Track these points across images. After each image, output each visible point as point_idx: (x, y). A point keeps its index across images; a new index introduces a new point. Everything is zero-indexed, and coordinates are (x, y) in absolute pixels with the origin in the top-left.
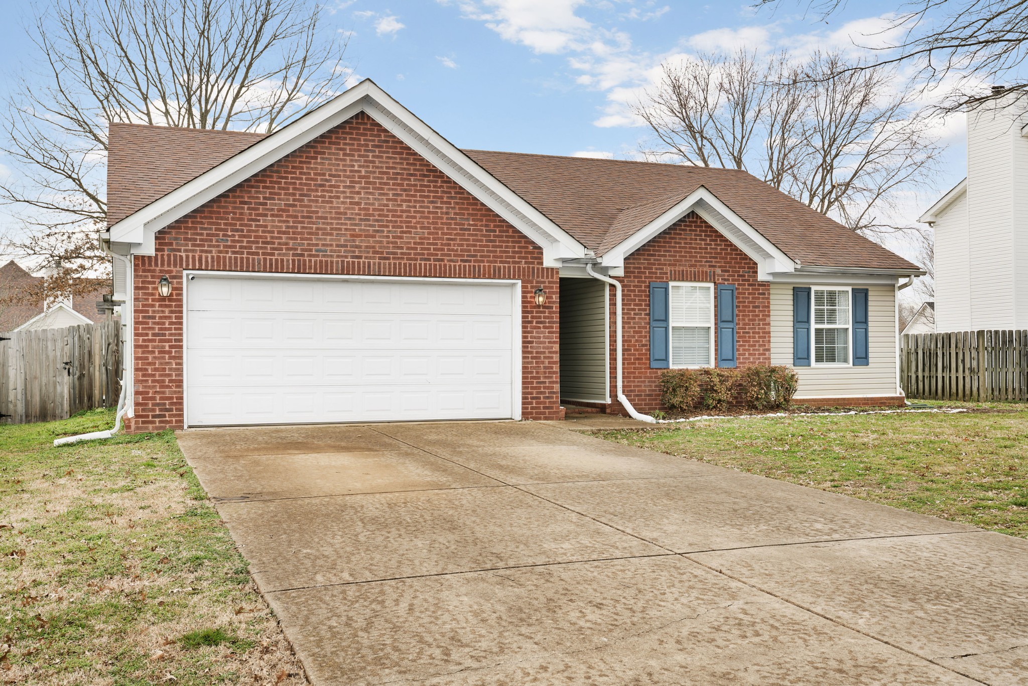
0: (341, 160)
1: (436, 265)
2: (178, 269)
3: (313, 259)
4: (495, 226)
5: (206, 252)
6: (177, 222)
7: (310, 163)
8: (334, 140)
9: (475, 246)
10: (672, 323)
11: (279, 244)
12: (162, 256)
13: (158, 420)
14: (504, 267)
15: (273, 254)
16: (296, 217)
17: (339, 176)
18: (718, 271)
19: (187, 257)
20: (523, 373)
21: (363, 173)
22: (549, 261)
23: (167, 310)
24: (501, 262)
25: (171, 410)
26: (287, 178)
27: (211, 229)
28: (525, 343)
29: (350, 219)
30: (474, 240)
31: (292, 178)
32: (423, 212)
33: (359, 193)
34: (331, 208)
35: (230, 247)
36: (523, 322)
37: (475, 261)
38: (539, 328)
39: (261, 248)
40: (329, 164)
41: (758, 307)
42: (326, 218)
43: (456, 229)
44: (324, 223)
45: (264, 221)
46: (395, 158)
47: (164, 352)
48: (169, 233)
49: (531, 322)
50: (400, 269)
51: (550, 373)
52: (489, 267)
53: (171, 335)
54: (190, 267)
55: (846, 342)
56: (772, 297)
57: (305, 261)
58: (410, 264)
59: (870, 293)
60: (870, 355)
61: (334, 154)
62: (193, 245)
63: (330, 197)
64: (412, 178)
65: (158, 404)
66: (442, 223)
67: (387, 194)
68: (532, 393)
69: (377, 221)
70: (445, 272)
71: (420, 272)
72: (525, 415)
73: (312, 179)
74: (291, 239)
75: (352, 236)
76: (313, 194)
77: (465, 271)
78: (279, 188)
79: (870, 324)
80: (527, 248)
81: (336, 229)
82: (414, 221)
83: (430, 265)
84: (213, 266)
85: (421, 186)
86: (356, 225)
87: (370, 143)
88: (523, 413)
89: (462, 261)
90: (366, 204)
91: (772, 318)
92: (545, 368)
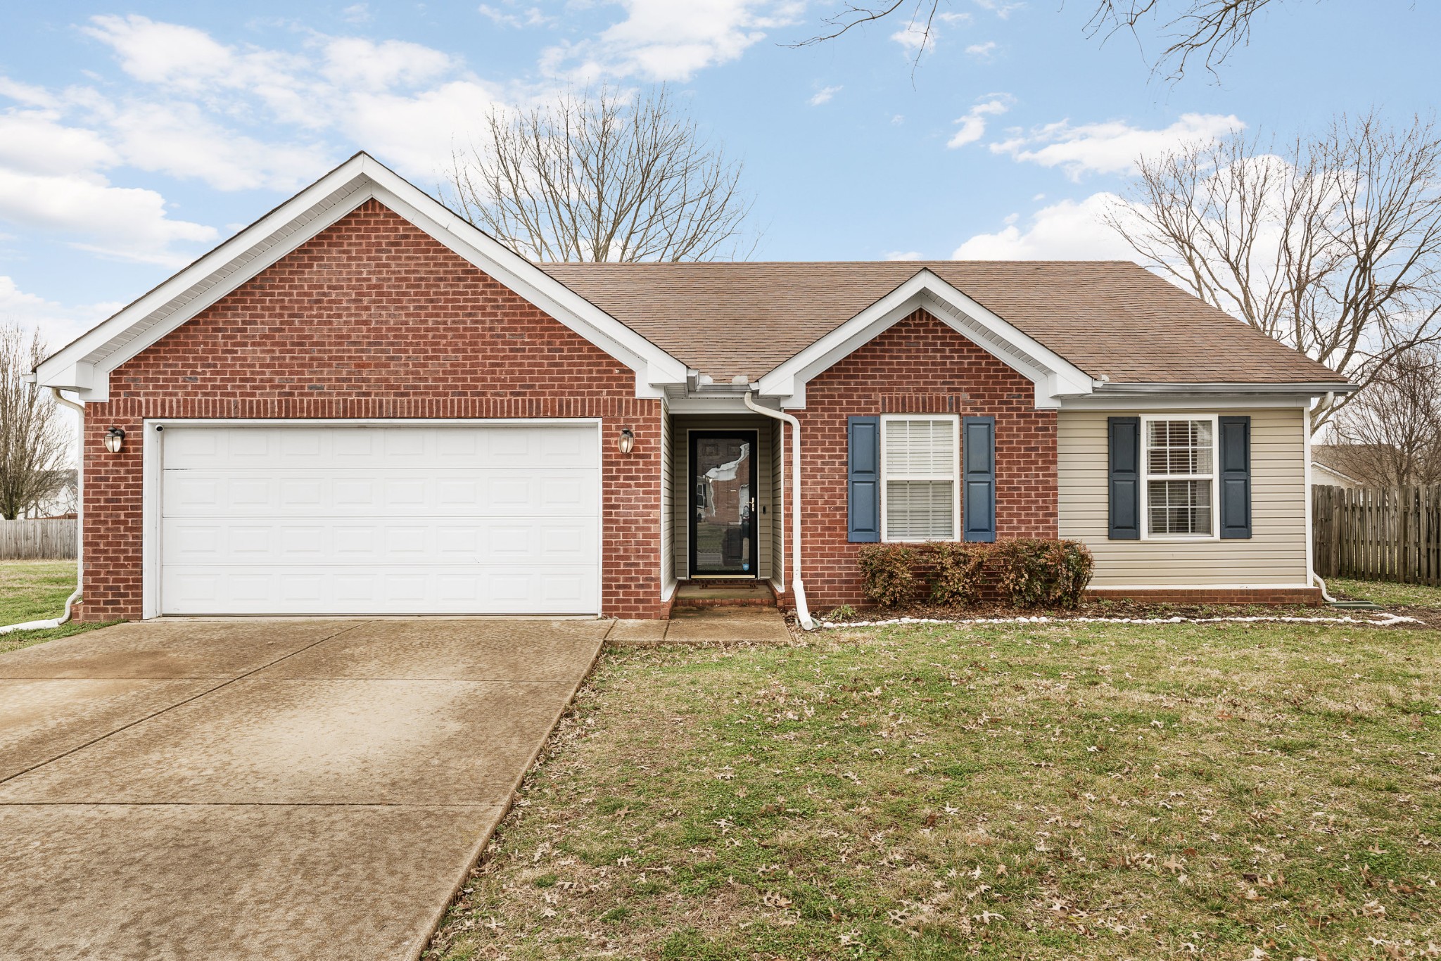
0: (344, 266)
1: (473, 402)
2: (136, 417)
3: (305, 399)
4: (562, 343)
5: (171, 394)
6: (136, 358)
7: (303, 272)
8: (335, 240)
9: (532, 372)
10: (885, 477)
11: (262, 381)
12: (118, 401)
13: (110, 607)
14: (576, 401)
15: (253, 395)
16: (284, 344)
17: (341, 287)
18: (965, 396)
19: (147, 402)
20: (605, 550)
21: (374, 282)
22: (643, 390)
23: (122, 469)
24: (571, 394)
25: (126, 595)
26: (272, 294)
27: (176, 365)
28: (608, 507)
29: (355, 343)
30: (530, 365)
31: (280, 294)
32: (457, 329)
33: (367, 308)
34: (330, 330)
35: (200, 387)
36: (605, 478)
37: (532, 393)
38: (629, 486)
39: (239, 387)
40: (328, 273)
41: (1036, 449)
42: (323, 344)
43: (504, 350)
44: (320, 351)
45: (243, 352)
46: (418, 258)
47: (119, 522)
48: (126, 373)
49: (616, 478)
50: (423, 408)
51: (645, 550)
52: (553, 401)
53: (127, 500)
54: (167, 415)
55: (1209, 502)
56: (1059, 433)
57: (294, 402)
58: (438, 402)
59: (1253, 424)
60: (1254, 522)
61: (335, 259)
62: (155, 387)
63: (329, 316)
64: (442, 284)
65: (111, 588)
66: (484, 343)
67: (407, 308)
68: (617, 580)
69: (392, 344)
70: (488, 411)
71: (452, 412)
72: (608, 611)
73: (305, 294)
74: (277, 373)
75: (358, 366)
76: (306, 313)
77: (516, 408)
78: (263, 309)
79: (1253, 472)
80: (611, 371)
81: (337, 358)
82: (444, 341)
83: (466, 401)
84: (178, 412)
85: (454, 293)
86: (362, 351)
87: (384, 241)
88: (604, 608)
89: (512, 394)
90: (377, 322)
91: (1060, 465)
92: (637, 543)
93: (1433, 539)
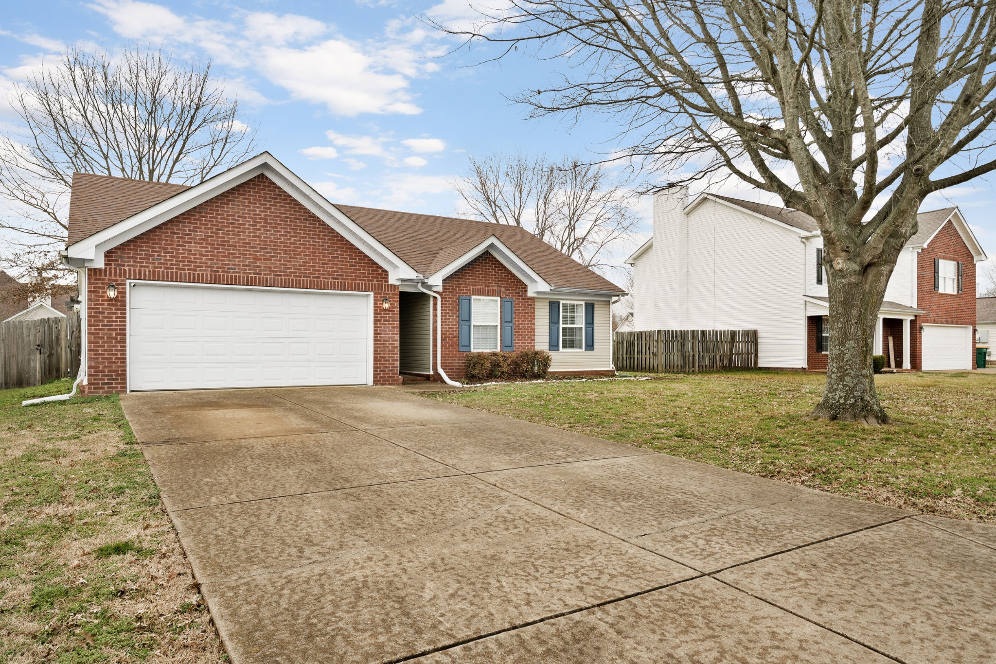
0: (247, 206)
1: (314, 281)
2: (123, 278)
3: (226, 275)
4: (355, 256)
5: (145, 267)
6: (122, 245)
7: (223, 207)
8: (241, 192)
9: (342, 268)
10: (473, 323)
11: (200, 263)
12: (110, 269)
13: (106, 386)
14: (362, 284)
15: (196, 270)
16: (213, 244)
17: (245, 217)
18: (503, 290)
19: (130, 270)
20: (375, 354)
21: (263, 216)
22: (392, 280)
23: (114, 308)
24: (360, 280)
25: (117, 379)
26: (206, 217)
27: (148, 251)
28: (376, 334)
29: (253, 247)
30: (341, 265)
31: (210, 217)
32: (306, 245)
33: (259, 230)
34: (239, 239)
35: (163, 264)
36: (375, 320)
37: (342, 279)
38: (386, 324)
39: (187, 265)
40: (238, 209)
41: (528, 313)
42: (235, 246)
43: (329, 257)
44: (233, 250)
45: (189, 246)
46: (286, 207)
47: (112, 338)
48: (116, 253)
49: (380, 320)
50: (289, 282)
51: (392, 354)
52: (352, 283)
53: (117, 325)
54: (132, 277)
55: (581, 336)
56: (536, 307)
57: (219, 275)
58: (296, 280)
59: (595, 306)
60: (595, 344)
61: (241, 202)
62: (134, 262)
63: (238, 232)
64: (298, 221)
65: (106, 375)
66: (319, 253)
67: (280, 231)
68: (380, 368)
69: (273, 249)
70: (321, 286)
71: (303, 285)
72: (376, 382)
73: (225, 219)
74: (209, 259)
75: (254, 259)
76: (225, 229)
77: (335, 285)
78: (200, 224)
79: (595, 325)
80: (378, 271)
81: (243, 254)
82: (299, 250)
83: (310, 281)
84: (150, 277)
85: (304, 226)
86: (257, 251)
87: (268, 196)
88: (374, 381)
89: (332, 278)
90: (264, 237)
91: (536, 320)
92: (389, 351)
93: (628, 353)
